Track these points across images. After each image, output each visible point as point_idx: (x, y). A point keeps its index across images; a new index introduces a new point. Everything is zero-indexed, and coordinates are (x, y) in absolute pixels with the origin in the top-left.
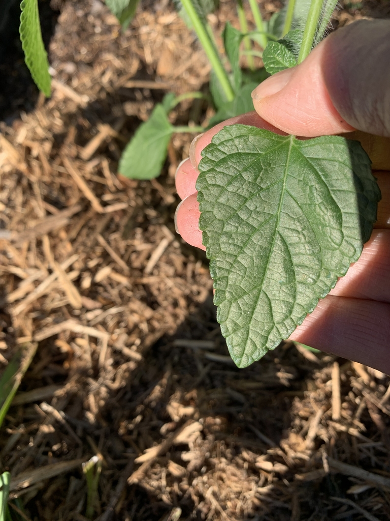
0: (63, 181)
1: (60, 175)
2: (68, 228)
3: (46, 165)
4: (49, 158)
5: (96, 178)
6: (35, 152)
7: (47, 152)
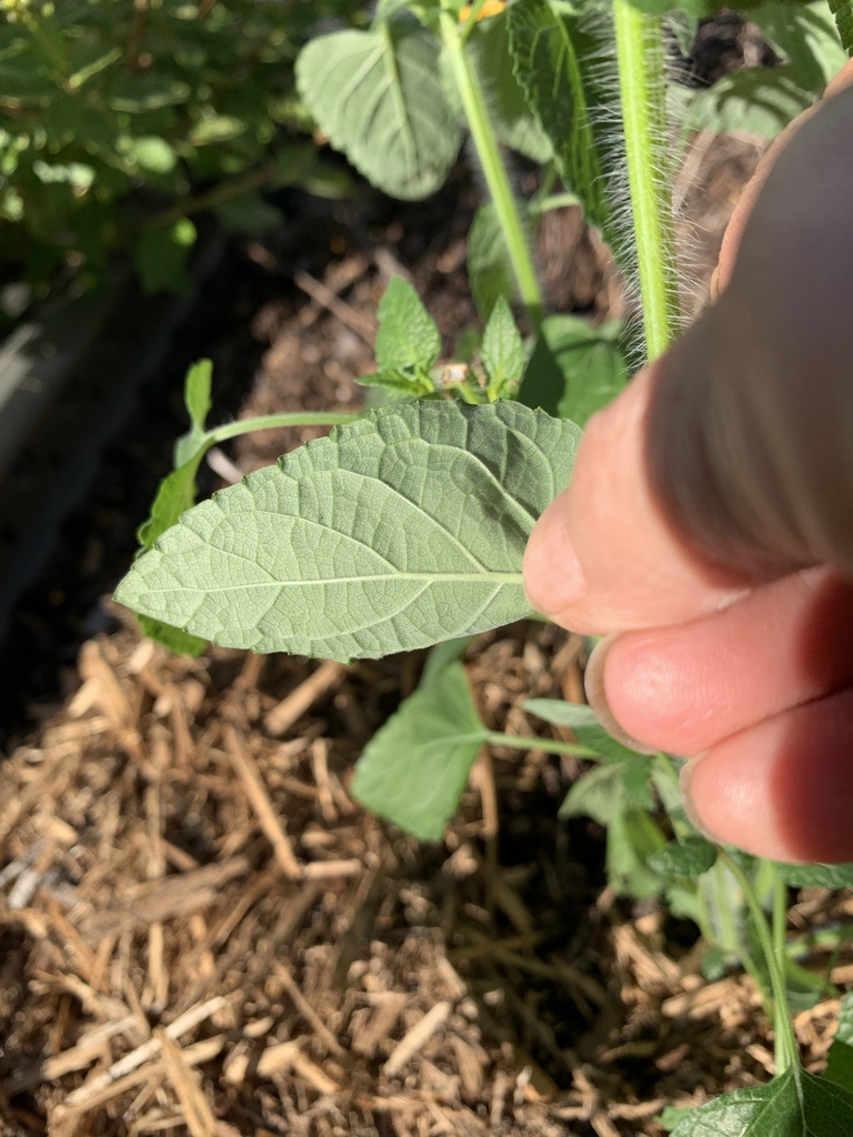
0: (216, 783)
1: (212, 768)
2: (211, 914)
3: (184, 739)
4: (192, 723)
5: (295, 785)
6: (163, 706)
7: (191, 708)
